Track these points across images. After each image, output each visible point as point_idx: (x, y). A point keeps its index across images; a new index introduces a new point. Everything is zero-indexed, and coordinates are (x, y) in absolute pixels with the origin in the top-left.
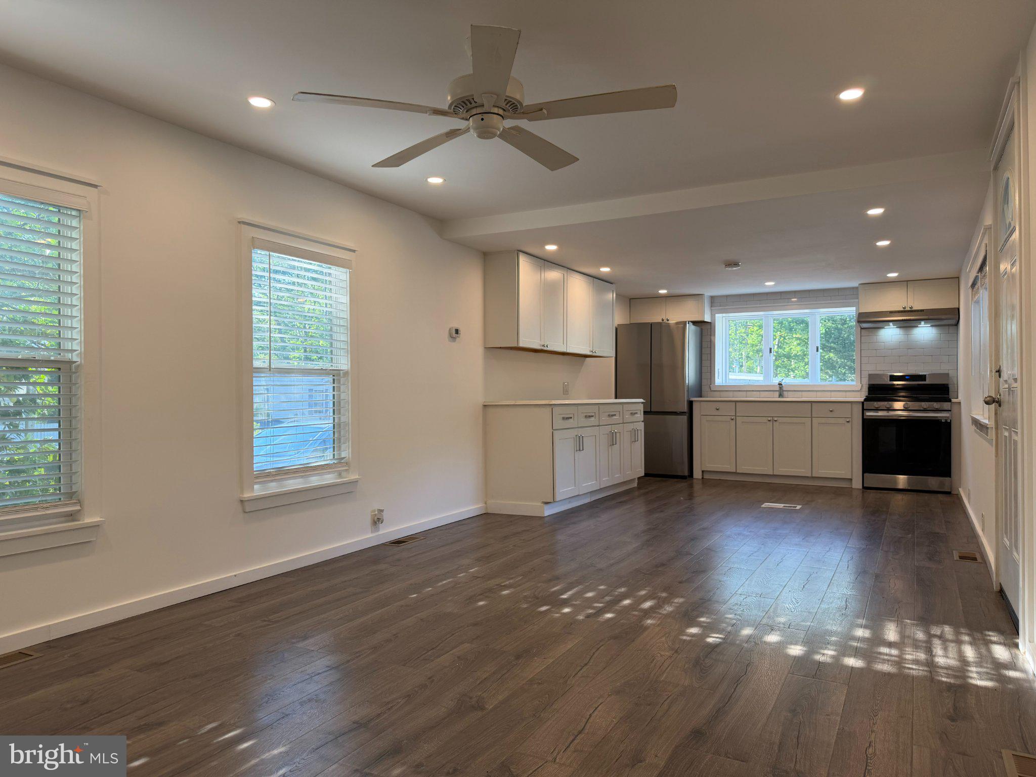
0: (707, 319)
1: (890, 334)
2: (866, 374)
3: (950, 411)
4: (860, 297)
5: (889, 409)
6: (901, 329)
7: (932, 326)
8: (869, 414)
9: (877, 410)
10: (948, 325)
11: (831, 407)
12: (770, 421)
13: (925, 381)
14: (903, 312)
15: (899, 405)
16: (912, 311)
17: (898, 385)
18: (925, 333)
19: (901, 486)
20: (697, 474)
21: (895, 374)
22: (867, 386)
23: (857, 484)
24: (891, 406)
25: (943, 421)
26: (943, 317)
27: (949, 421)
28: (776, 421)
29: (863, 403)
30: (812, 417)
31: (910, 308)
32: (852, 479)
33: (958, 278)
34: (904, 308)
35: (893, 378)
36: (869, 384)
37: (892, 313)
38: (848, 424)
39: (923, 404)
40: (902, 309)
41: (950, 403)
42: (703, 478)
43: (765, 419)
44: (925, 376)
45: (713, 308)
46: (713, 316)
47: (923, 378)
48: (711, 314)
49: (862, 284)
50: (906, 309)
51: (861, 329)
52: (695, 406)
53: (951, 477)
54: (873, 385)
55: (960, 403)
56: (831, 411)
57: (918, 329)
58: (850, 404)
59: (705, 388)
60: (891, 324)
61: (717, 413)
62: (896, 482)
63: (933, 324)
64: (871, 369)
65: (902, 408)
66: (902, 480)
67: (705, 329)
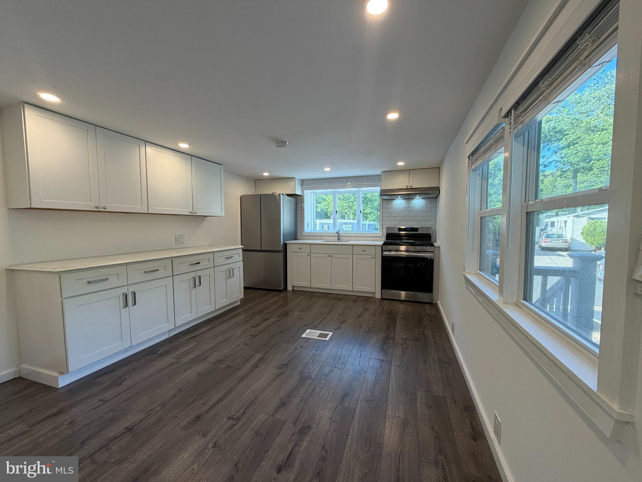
0: (298, 192)
1: (399, 203)
2: (385, 227)
3: (433, 252)
4: (382, 180)
5: (397, 251)
6: (405, 200)
7: (422, 198)
8: (386, 253)
9: (390, 251)
10: (431, 198)
11: (364, 248)
12: (329, 256)
13: (418, 231)
14: (407, 189)
15: (403, 248)
16: (412, 189)
17: (402, 233)
18: (418, 202)
19: (403, 298)
20: (290, 288)
21: (402, 227)
22: (386, 234)
23: (378, 296)
24: (399, 248)
25: (429, 258)
26: (430, 192)
27: (432, 258)
28: (332, 256)
29: (382, 246)
30: (353, 254)
31: (411, 187)
32: (375, 293)
33: (439, 168)
34: (407, 187)
35: (400, 230)
36: (387, 233)
37: (400, 190)
38: (374, 259)
39: (417, 247)
40: (406, 188)
41: (433, 247)
42: (293, 290)
43: (327, 255)
44: (418, 228)
45: (302, 187)
46: (303, 191)
47: (416, 229)
48: (302, 191)
49: (384, 172)
50: (408, 188)
51: (383, 200)
52: (288, 246)
53: (432, 294)
54: (389, 233)
55: (439, 247)
56: (364, 251)
57: (414, 200)
58: (375, 247)
59: (299, 234)
60: (399, 197)
61: (299, 251)
62: (400, 295)
63: (424, 197)
64: (388, 224)
65: (405, 250)
66: (403, 294)
67: (297, 199)
